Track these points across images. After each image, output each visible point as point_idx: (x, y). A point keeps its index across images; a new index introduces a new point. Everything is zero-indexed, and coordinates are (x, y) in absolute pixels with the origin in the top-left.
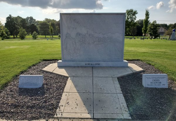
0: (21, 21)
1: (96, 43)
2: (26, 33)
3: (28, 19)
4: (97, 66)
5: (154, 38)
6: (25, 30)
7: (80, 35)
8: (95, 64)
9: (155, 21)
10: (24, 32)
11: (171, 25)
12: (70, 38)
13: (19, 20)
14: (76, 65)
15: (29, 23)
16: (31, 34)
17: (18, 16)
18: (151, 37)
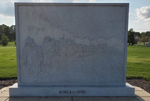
0: (5, 29)
1: (78, 54)
2: (8, 39)
3: (13, 27)
4: (80, 95)
5: (132, 45)
6: (7, 36)
7: (49, 41)
8: (76, 91)
9: (132, 29)
10: (6, 38)
11: (143, 33)
12: (33, 45)
13: (3, 28)
14: (42, 95)
15: (14, 30)
16: (14, 41)
17: (3, 25)
18: (128, 44)
